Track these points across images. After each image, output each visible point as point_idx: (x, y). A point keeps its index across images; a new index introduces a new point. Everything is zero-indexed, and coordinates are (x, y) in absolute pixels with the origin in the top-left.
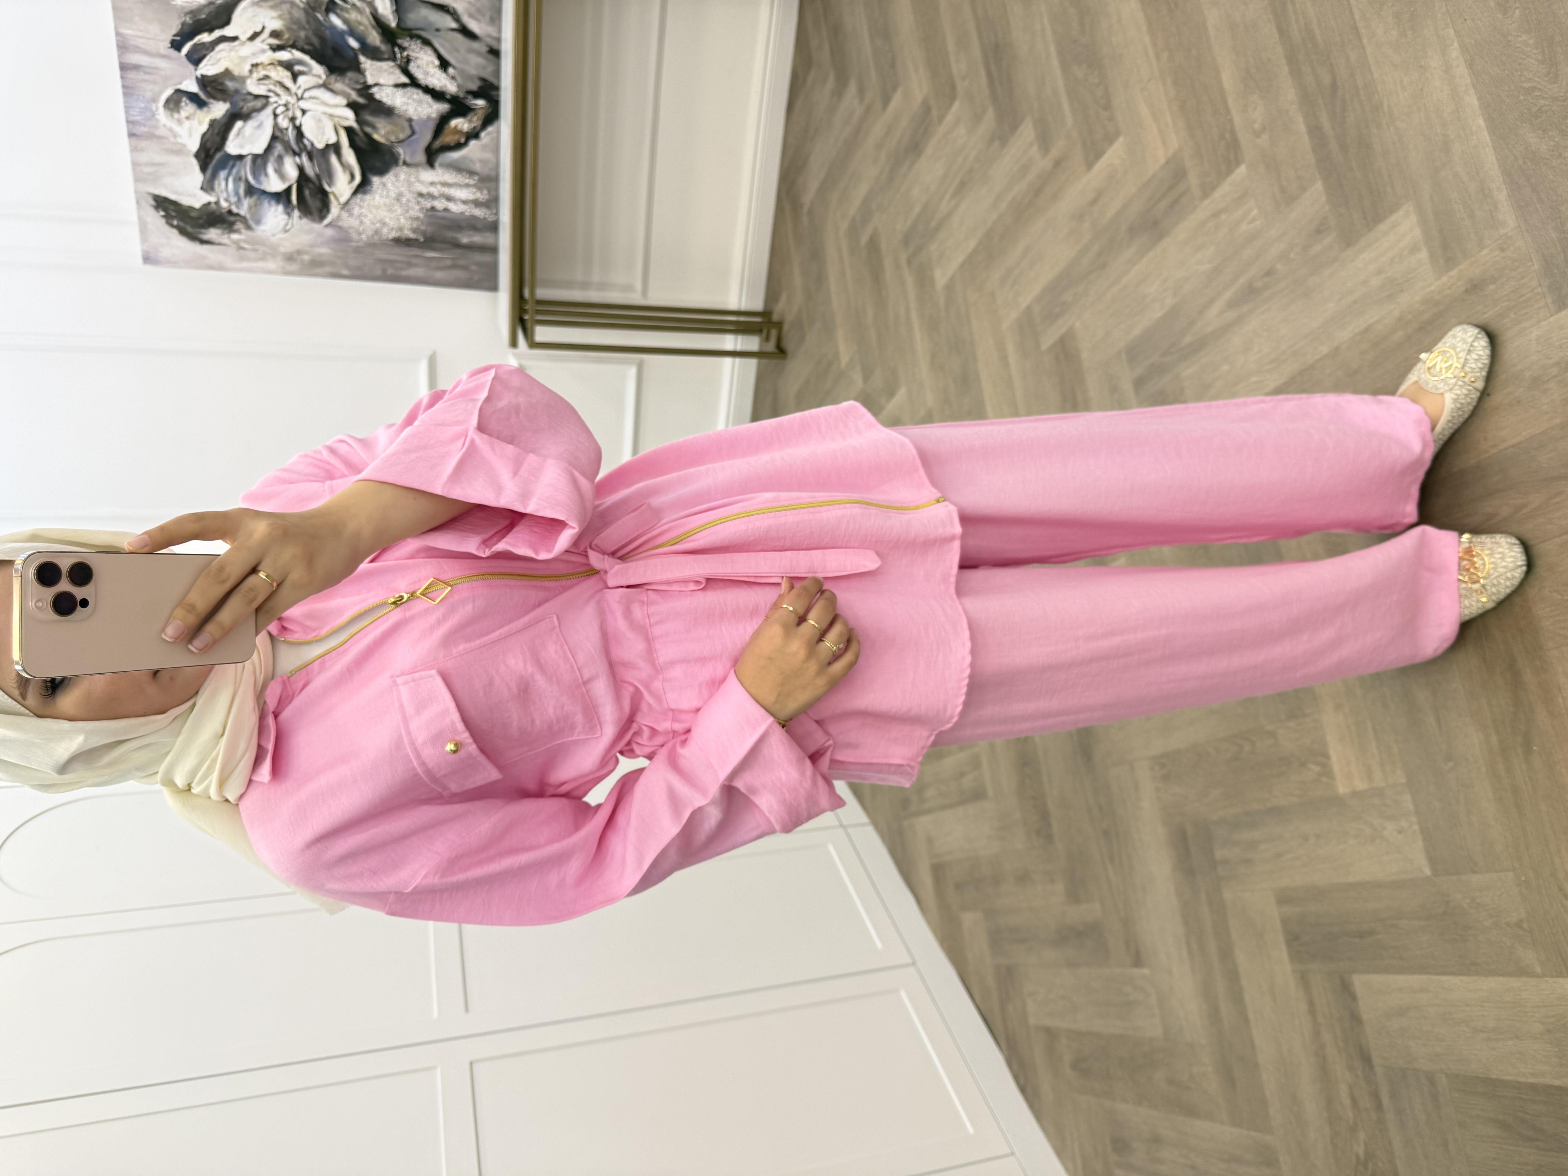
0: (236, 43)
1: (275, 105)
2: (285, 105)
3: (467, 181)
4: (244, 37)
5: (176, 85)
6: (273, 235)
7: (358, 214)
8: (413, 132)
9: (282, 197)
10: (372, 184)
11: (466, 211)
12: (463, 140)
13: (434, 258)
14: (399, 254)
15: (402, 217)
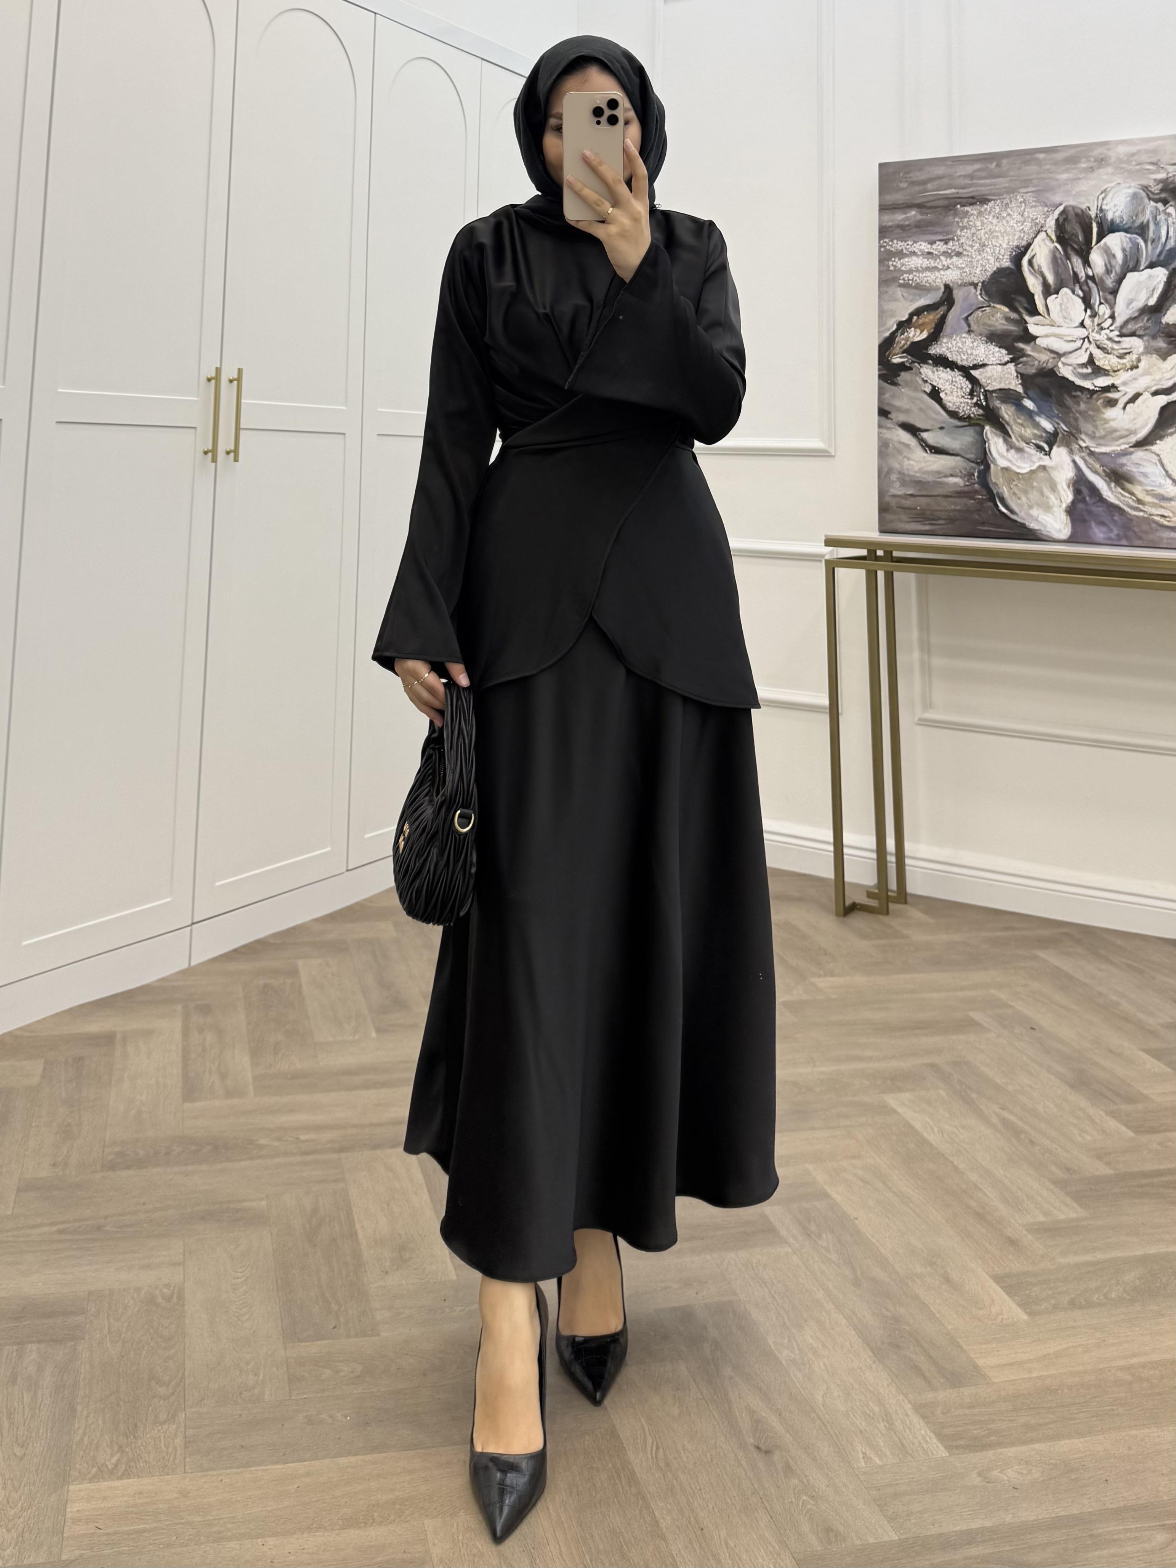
0: (1154, 389)
1: (1113, 328)
2: (1102, 329)
4: (1146, 396)
6: (1119, 184)
7: (1025, 223)
8: (966, 319)
9: (1108, 228)
10: (1010, 259)
11: (912, 245)
12: (915, 317)
13: (946, 190)
14: (983, 186)
15: (979, 227)
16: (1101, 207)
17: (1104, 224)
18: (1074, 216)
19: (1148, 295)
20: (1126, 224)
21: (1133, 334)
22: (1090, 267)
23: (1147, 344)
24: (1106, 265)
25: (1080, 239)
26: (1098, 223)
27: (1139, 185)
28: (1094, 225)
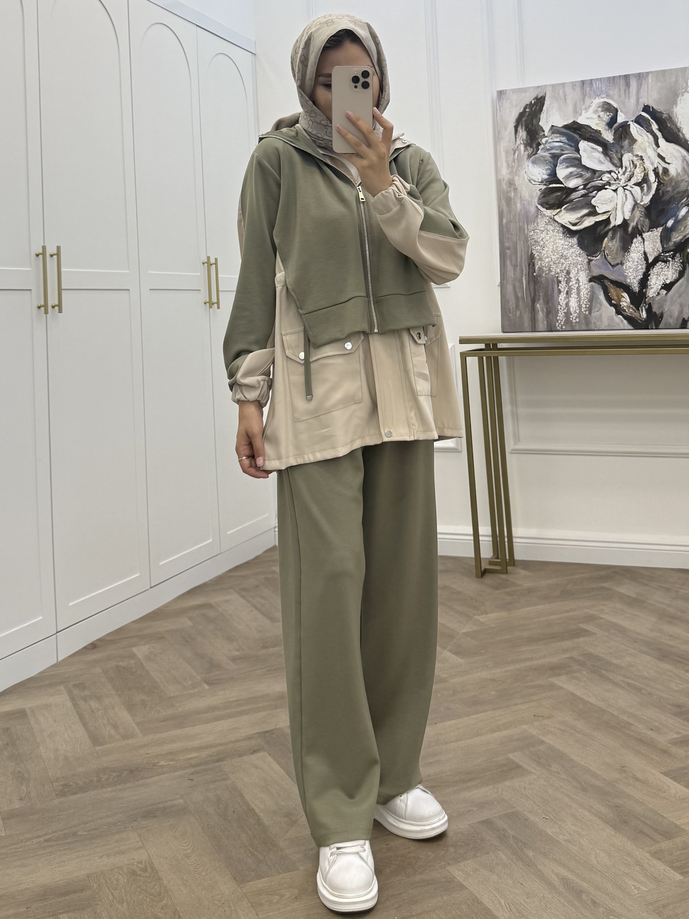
0: (654, 146)
1: (617, 173)
2: (618, 178)
3: (584, 306)
4: (659, 150)
5: (620, 109)
6: (525, 172)
7: (548, 229)
8: (613, 266)
9: (553, 178)
10: (572, 238)
11: (561, 306)
12: (613, 302)
13: (523, 284)
14: (522, 258)
15: (550, 259)
16: (540, 182)
17: (550, 180)
18: (544, 198)
19: (596, 152)
20: (551, 167)
21: (621, 160)
22: (578, 187)
23: (626, 151)
24: (577, 178)
25: (559, 194)
26: (550, 184)
27: (527, 160)
28: (551, 186)
